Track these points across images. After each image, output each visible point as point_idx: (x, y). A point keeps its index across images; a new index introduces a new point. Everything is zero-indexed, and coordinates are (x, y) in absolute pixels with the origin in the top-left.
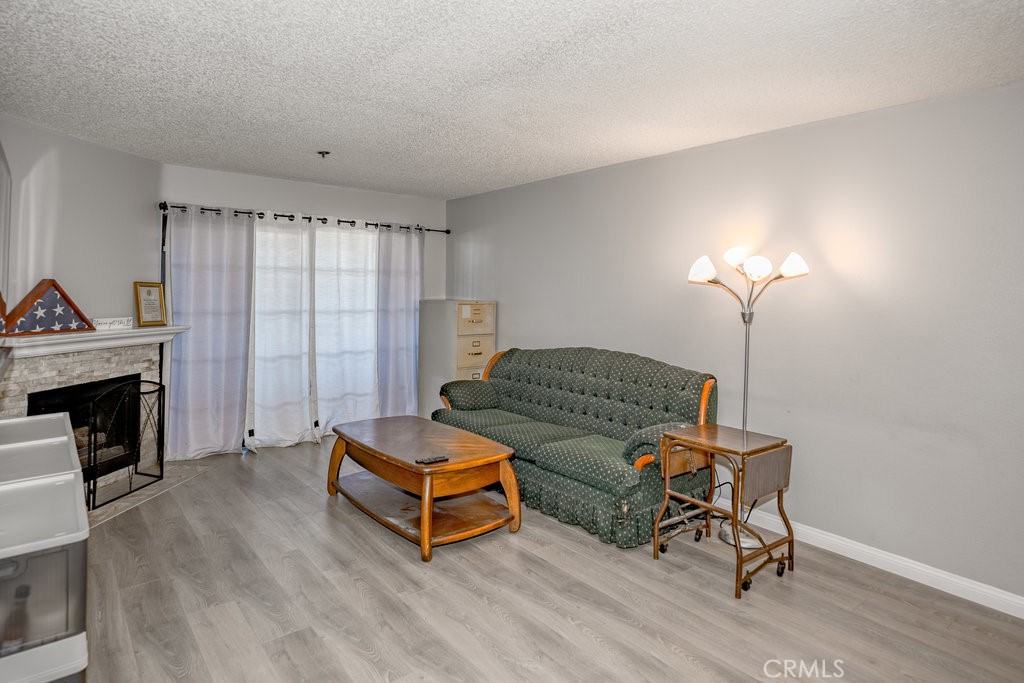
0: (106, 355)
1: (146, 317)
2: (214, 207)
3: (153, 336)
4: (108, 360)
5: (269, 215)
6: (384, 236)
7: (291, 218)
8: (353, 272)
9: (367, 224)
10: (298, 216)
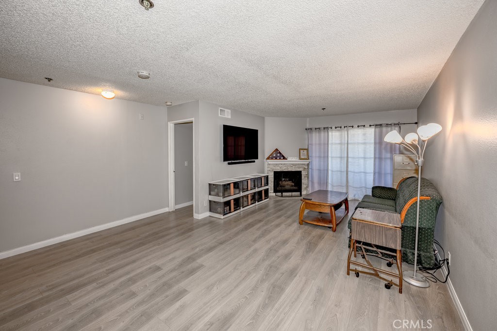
0: (292, 165)
1: (302, 157)
2: (319, 127)
3: (306, 162)
4: (292, 167)
5: (334, 128)
6: (378, 130)
7: (341, 127)
8: (365, 143)
9: (370, 126)
10: (343, 127)
